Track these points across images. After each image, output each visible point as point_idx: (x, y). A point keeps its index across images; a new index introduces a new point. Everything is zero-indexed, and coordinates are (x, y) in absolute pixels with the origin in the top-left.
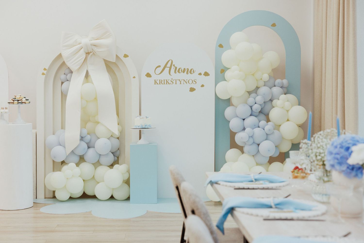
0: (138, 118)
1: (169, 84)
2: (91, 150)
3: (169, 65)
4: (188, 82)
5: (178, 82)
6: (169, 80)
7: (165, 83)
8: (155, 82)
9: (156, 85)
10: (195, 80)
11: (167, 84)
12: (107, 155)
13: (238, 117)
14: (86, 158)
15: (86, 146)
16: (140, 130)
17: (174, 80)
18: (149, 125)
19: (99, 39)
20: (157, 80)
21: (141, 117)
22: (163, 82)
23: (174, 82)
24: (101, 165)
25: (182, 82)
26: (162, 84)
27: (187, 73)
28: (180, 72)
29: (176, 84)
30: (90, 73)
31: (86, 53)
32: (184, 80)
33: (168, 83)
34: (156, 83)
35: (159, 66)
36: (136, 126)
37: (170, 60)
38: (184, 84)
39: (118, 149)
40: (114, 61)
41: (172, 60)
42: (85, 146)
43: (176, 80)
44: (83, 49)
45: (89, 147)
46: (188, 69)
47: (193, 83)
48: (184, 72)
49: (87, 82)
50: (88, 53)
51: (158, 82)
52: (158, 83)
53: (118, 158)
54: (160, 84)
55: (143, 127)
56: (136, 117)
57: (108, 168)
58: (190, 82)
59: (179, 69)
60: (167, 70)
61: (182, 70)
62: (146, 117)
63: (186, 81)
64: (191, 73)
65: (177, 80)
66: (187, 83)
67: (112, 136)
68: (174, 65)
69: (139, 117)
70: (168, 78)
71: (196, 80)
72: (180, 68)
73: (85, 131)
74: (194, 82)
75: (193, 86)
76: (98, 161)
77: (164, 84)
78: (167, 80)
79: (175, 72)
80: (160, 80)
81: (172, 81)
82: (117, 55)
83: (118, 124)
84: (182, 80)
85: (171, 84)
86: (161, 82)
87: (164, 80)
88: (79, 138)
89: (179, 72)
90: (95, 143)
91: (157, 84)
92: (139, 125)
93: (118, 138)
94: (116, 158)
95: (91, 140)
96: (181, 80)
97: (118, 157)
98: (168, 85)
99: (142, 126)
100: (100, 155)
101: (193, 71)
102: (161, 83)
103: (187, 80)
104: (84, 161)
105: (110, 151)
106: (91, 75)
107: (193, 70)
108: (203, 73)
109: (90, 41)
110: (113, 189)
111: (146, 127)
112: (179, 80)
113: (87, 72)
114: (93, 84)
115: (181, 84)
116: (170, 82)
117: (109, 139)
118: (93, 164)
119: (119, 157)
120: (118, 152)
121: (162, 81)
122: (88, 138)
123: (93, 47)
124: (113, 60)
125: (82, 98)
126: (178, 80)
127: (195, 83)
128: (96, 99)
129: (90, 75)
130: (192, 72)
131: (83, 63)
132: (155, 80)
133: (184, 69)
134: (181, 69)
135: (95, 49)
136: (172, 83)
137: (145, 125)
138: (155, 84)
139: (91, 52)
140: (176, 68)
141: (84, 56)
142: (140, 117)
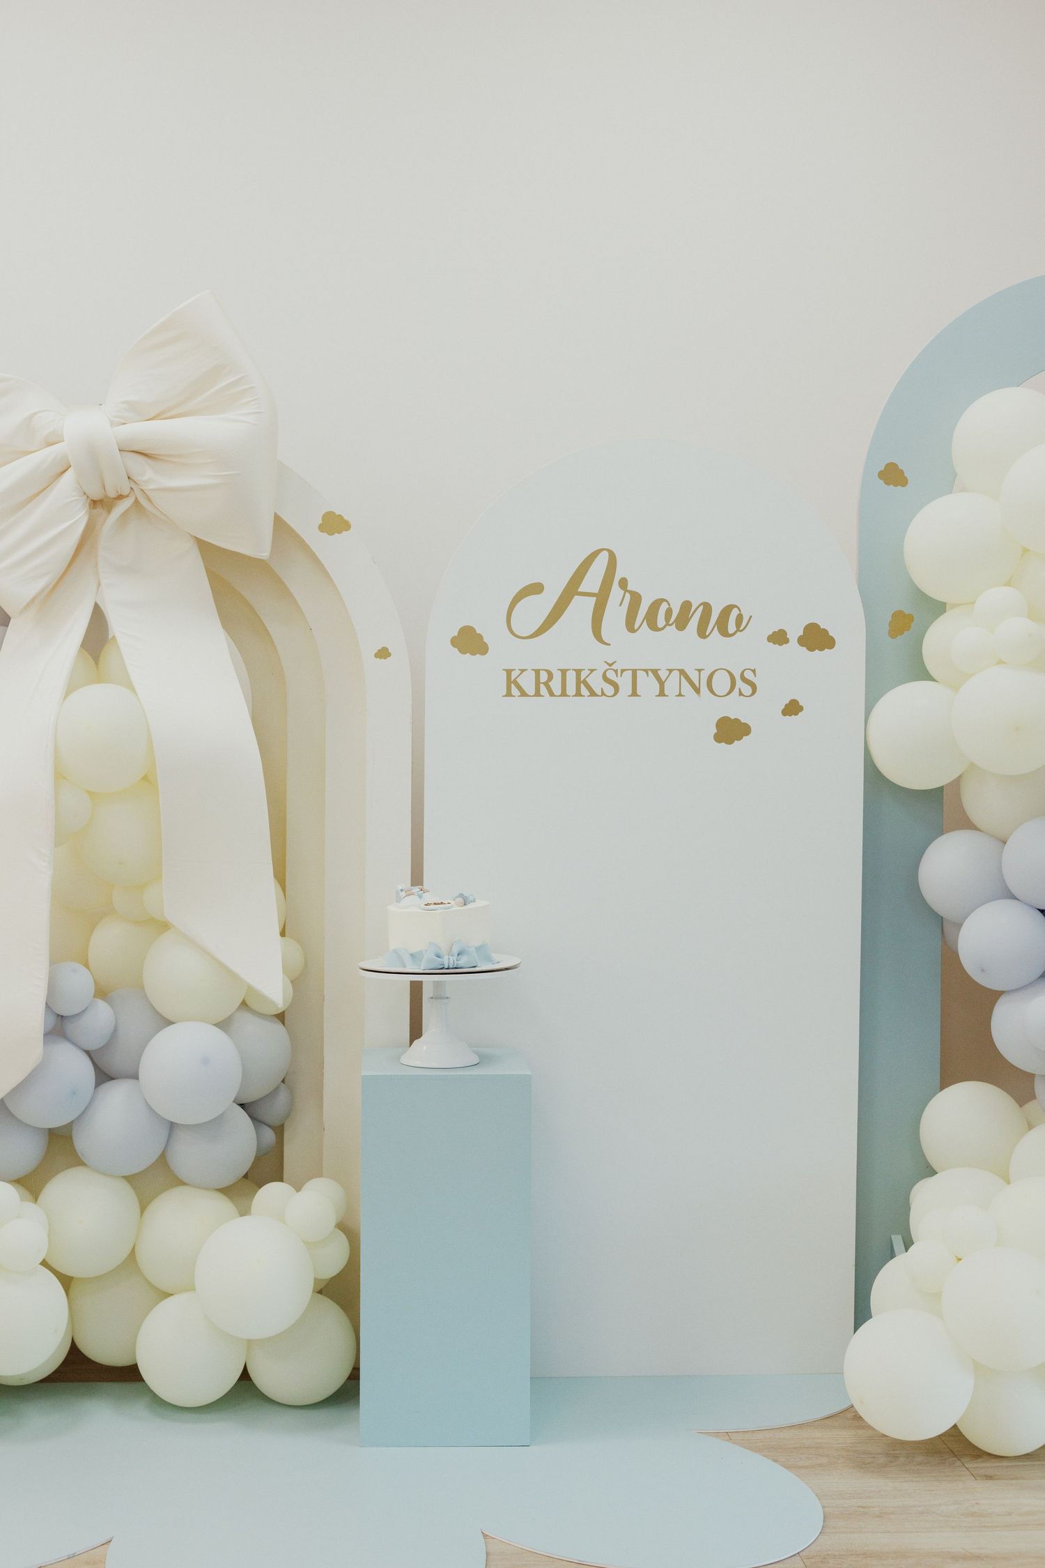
0: (412, 904)
1: (593, 694)
2: (117, 1096)
3: (592, 582)
4: (704, 688)
5: (647, 685)
6: (592, 671)
7: (571, 689)
8: (511, 682)
9: (517, 700)
10: (748, 675)
11: (578, 694)
12: (212, 1127)
13: (1014, 898)
14: (82, 1143)
15: (86, 1071)
16: (412, 983)
17: (623, 671)
18: (478, 949)
19: (173, 413)
20: (523, 671)
21: (428, 898)
22: (556, 685)
23: (625, 682)
24: (181, 1183)
25: (672, 685)
26: (551, 694)
27: (702, 633)
28: (661, 622)
29: (634, 693)
30: (117, 624)
31: (94, 503)
32: (682, 672)
33: (584, 690)
34: (515, 691)
35: (536, 589)
36: (395, 951)
37: (600, 551)
38: (680, 695)
39: (283, 1081)
40: (264, 554)
41: (609, 551)
42: (81, 1070)
43: (634, 672)
44: (70, 473)
45: (104, 1076)
46: (707, 608)
47: (736, 691)
48: (682, 623)
49: (99, 679)
50: (100, 504)
51: (528, 682)
52: (530, 688)
53: (279, 1130)
54: (538, 694)
55: (447, 961)
56: (399, 900)
57: (224, 1205)
58: (722, 683)
59: (656, 604)
60: (581, 608)
61: (669, 612)
62: (461, 895)
63: (694, 676)
64: (724, 632)
65: (640, 674)
66: (697, 690)
67: (244, 1004)
68: (623, 583)
69: (414, 899)
70: (590, 656)
71: (754, 671)
72: (662, 601)
73: (78, 982)
74: (739, 683)
75: (736, 708)
76: (163, 1160)
77: (564, 694)
78: (578, 672)
79: (631, 627)
80: (537, 672)
81: (611, 675)
82: (278, 520)
83: (283, 934)
84: (671, 671)
85: (603, 694)
86: (547, 684)
87: (564, 672)
88: (36, 1021)
89: (653, 626)
90: (140, 1056)
91: (523, 694)
92: (414, 950)
93: (281, 1017)
94: (269, 1135)
95: (115, 1032)
96: (663, 674)
97: (282, 1126)
98: (586, 700)
99: (438, 956)
100: (172, 1126)
101: (739, 618)
102: (543, 690)
103: (699, 671)
104: (76, 1160)
105: (233, 1100)
106: (122, 640)
107: (735, 613)
108: (795, 633)
109: (112, 424)
110: (249, 1342)
111: (463, 961)
112: (655, 672)
113: (98, 620)
114: (133, 690)
115: (662, 693)
116: (596, 682)
117: (224, 1025)
118: (130, 1179)
119: (285, 1126)
120: (283, 1097)
121: (550, 675)
122: (100, 1018)
123: (136, 463)
124: (258, 545)
125: (60, 776)
126: (646, 671)
127: (747, 690)
128: (148, 779)
129: (114, 637)
130: (732, 627)
131: (69, 565)
132: (509, 672)
133: (686, 606)
134: (664, 607)
135: (149, 476)
136: (609, 690)
137: (455, 950)
138: (509, 694)
139: (120, 497)
140: (636, 599)
141: (80, 517)
142: (420, 897)
